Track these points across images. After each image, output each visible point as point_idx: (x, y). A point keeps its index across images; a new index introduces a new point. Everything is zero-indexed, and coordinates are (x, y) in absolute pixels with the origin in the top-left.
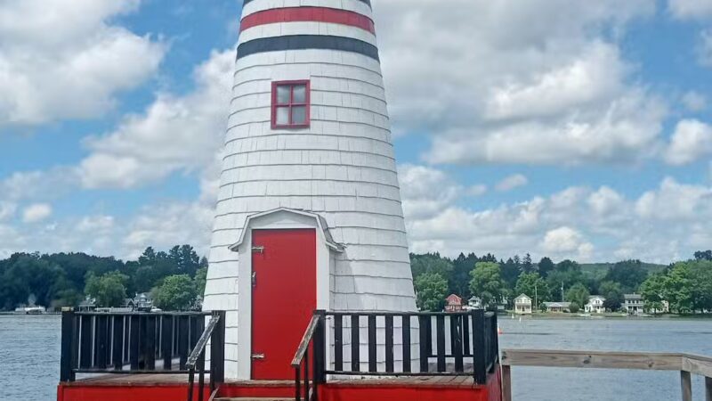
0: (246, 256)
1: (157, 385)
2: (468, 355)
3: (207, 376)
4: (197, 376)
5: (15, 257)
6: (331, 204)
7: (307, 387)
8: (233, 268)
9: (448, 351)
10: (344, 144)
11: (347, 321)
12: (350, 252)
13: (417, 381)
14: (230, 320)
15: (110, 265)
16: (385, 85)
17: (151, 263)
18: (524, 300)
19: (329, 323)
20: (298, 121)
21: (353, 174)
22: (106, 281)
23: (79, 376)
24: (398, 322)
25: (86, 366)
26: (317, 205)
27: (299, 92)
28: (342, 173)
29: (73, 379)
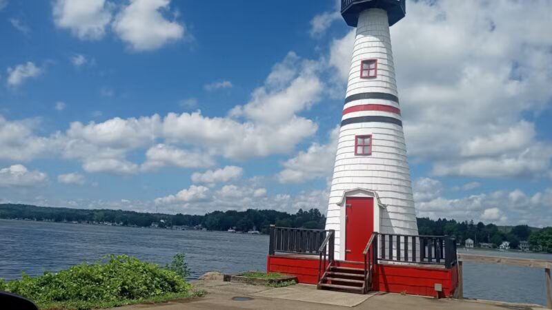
0: (344, 208)
1: (307, 259)
2: (442, 258)
3: (327, 257)
4: (323, 257)
5: (249, 210)
6: (380, 187)
7: (370, 265)
8: (338, 213)
9: (433, 256)
10: (386, 162)
11: (387, 238)
12: (389, 209)
13: (418, 266)
14: (337, 235)
15: (285, 215)
16: (405, 137)
17: (301, 215)
18: (470, 241)
19: (379, 238)
20: (367, 152)
21: (390, 175)
22: (284, 221)
23: (277, 253)
24: (410, 240)
25: (279, 249)
26: (374, 187)
27: (367, 140)
28: (385, 174)
29: (274, 254)
